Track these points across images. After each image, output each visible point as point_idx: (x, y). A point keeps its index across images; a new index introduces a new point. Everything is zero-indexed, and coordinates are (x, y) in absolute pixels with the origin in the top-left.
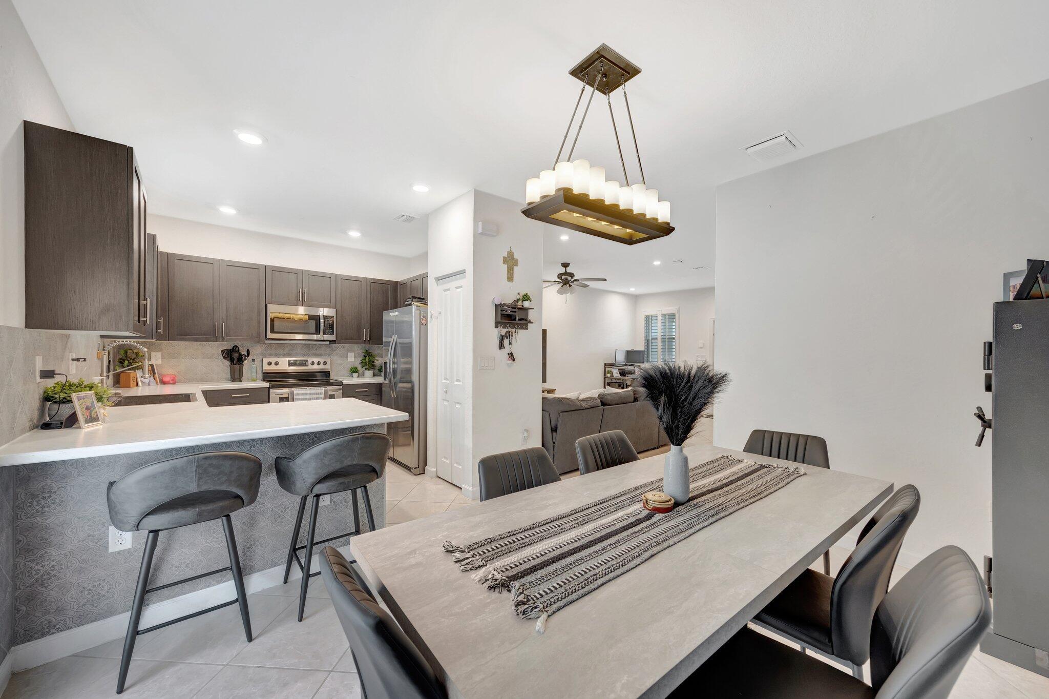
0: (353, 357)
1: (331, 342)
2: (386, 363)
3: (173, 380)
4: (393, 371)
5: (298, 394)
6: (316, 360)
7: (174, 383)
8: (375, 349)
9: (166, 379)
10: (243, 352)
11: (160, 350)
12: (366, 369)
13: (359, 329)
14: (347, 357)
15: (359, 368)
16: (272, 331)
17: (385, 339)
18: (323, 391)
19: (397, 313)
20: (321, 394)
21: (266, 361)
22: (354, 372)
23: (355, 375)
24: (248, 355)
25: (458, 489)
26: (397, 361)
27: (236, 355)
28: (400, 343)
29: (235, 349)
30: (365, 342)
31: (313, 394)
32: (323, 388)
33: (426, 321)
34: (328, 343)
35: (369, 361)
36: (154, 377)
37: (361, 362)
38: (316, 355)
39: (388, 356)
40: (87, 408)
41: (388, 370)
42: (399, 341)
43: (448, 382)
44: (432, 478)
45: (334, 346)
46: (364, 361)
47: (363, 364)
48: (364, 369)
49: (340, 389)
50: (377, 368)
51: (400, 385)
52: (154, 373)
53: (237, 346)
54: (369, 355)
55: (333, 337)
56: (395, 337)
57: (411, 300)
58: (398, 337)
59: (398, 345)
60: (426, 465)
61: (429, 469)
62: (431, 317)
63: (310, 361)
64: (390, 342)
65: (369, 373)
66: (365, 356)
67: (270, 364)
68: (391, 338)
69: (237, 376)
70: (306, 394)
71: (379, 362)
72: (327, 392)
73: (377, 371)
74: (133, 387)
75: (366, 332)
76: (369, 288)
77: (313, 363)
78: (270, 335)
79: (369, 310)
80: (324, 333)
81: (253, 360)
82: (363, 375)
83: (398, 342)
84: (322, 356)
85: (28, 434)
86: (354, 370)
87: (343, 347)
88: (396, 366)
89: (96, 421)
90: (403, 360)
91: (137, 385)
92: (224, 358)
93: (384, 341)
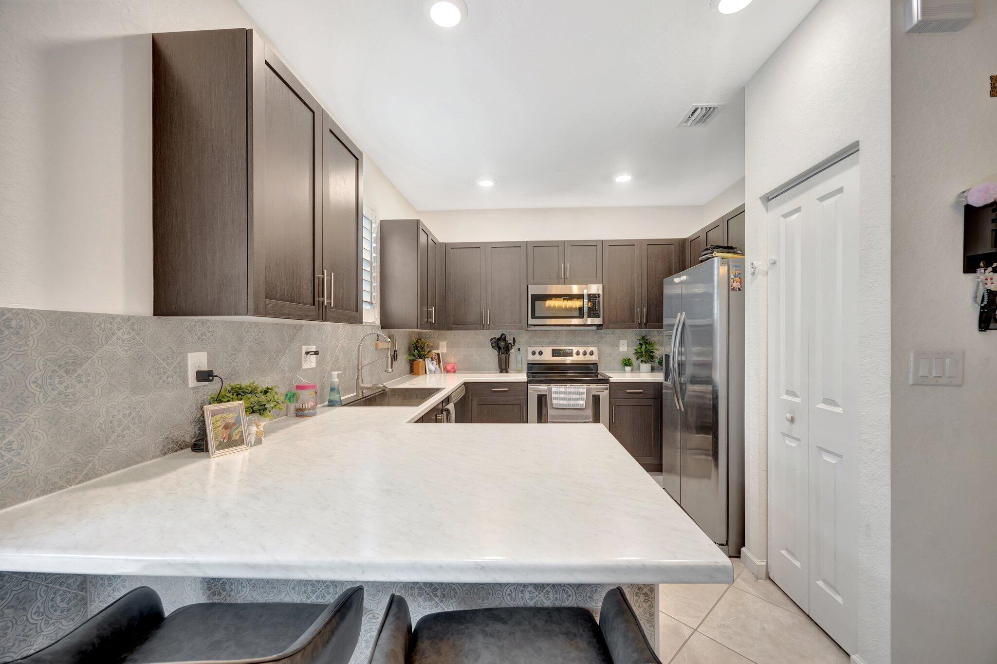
0: (625, 346)
1: (599, 327)
2: (667, 356)
3: (453, 368)
4: (679, 365)
5: (556, 393)
6: (581, 350)
7: (454, 372)
8: (654, 335)
9: (449, 368)
10: (510, 340)
11: (445, 339)
12: (642, 361)
13: (632, 308)
14: (618, 346)
15: (633, 359)
16: (533, 317)
17: (666, 321)
18: (585, 390)
19: (684, 278)
20: (582, 393)
21: (530, 350)
22: (626, 365)
23: (628, 368)
24: (514, 344)
25: (842, 654)
26: (685, 350)
27: (502, 344)
28: (691, 326)
29: (503, 338)
30: (640, 326)
31: (574, 393)
32: (585, 386)
33: (742, 282)
34: (595, 328)
35: (646, 352)
36: (439, 365)
37: (636, 352)
38: (583, 344)
39: (670, 344)
40: (226, 427)
41: (671, 365)
42: (689, 322)
43: (798, 400)
44: (757, 578)
45: (603, 331)
46: (639, 351)
47: (639, 355)
48: (639, 361)
49: (607, 389)
50: (658, 360)
51: (691, 388)
52: (440, 362)
53: (504, 335)
54: (646, 343)
55: (597, 321)
56: (681, 317)
57: (709, 251)
58: (688, 316)
59: (687, 328)
60: (743, 545)
61: (749, 555)
62: (753, 274)
63: (575, 349)
64: (673, 325)
65: (646, 367)
66: (641, 345)
67: (534, 353)
68: (675, 319)
69: (504, 367)
70: (565, 393)
71: (659, 352)
72: (590, 392)
73: (656, 364)
74: (422, 374)
75: (641, 312)
76: (644, 253)
77: (578, 353)
78: (531, 321)
79: (646, 283)
80: (589, 316)
81: (519, 349)
82: (639, 368)
83: (687, 323)
84: (588, 344)
85: (158, 459)
86: (627, 363)
87: (613, 333)
88: (683, 358)
89: (239, 445)
90: (695, 349)
91: (426, 373)
92: (493, 347)
93: (664, 323)
